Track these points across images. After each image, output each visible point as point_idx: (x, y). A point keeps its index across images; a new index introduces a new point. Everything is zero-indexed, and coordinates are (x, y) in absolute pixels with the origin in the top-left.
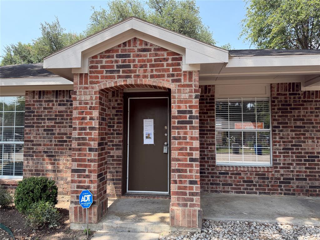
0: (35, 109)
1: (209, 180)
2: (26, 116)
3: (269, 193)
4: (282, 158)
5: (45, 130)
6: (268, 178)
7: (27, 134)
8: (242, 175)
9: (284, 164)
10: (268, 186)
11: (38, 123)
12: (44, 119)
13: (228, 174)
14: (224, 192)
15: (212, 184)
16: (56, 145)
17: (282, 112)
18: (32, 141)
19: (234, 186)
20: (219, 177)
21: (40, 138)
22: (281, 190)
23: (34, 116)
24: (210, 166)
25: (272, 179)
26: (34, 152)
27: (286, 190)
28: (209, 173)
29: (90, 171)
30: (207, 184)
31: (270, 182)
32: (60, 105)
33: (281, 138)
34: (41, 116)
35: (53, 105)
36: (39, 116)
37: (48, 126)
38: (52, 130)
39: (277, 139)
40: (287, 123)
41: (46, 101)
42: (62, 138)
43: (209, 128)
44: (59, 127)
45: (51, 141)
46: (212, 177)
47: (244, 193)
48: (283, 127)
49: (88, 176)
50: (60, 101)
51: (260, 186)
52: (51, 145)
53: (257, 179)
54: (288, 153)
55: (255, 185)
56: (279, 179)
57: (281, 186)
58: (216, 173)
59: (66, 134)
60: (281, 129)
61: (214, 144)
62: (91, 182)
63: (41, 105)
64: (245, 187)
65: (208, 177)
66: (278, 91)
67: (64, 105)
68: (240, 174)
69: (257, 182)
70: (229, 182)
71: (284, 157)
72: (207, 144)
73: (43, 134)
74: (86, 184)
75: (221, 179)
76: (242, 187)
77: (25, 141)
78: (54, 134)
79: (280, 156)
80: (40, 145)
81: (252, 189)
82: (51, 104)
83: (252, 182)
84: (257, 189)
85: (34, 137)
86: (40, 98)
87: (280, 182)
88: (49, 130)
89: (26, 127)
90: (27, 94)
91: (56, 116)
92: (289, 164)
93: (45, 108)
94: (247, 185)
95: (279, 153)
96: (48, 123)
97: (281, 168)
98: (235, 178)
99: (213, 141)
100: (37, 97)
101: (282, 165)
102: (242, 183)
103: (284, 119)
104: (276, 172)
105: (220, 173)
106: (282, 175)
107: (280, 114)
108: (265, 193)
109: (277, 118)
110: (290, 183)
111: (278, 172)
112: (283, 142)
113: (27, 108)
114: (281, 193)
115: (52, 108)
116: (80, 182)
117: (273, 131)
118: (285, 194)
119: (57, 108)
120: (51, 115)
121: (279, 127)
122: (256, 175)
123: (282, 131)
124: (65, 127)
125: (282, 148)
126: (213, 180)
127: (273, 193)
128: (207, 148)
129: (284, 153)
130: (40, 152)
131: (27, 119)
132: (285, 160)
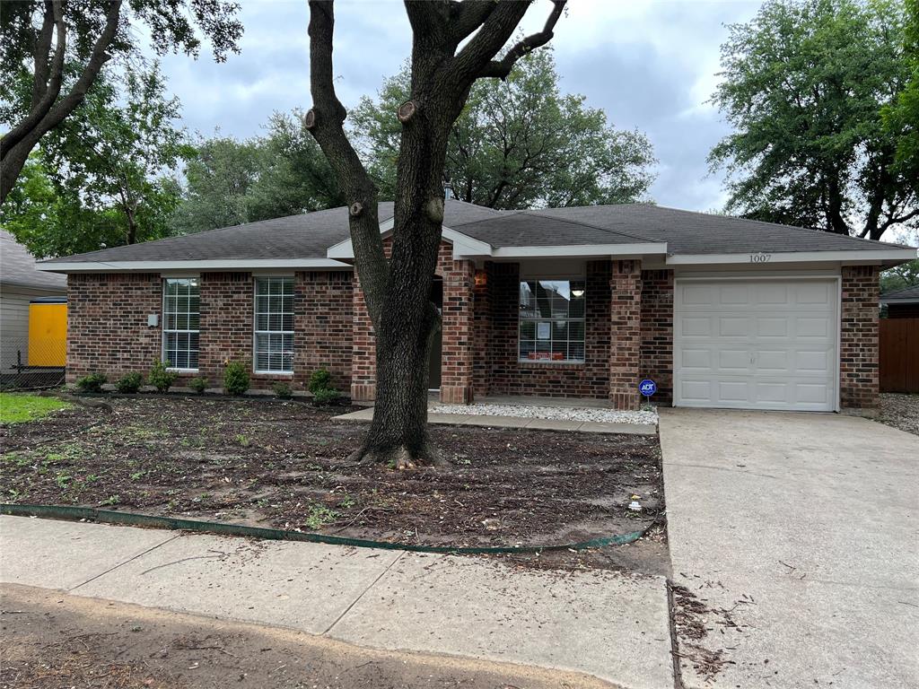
0: (306, 292)
1: (509, 381)
2: (296, 301)
3: (578, 397)
4: (596, 353)
5: (318, 318)
6: (578, 378)
7: (297, 321)
8: (548, 374)
9: (598, 361)
10: (578, 387)
11: (310, 309)
12: (317, 305)
13: (531, 372)
14: (526, 394)
15: (512, 385)
16: (330, 335)
17: (599, 298)
18: (303, 330)
19: (537, 387)
20: (521, 377)
21: (313, 326)
22: (593, 392)
23: (305, 301)
24: (509, 363)
25: (583, 378)
26: (306, 343)
27: (600, 392)
28: (508, 372)
29: (370, 354)
30: (507, 385)
31: (581, 382)
32: (334, 288)
33: (596, 329)
34: (314, 301)
35: (327, 288)
36: (311, 301)
37: (321, 313)
38: (326, 318)
39: (591, 331)
40: (603, 311)
41: (318, 284)
42: (338, 326)
43: (511, 317)
44: (334, 314)
45: (325, 330)
46: (513, 376)
47: (549, 395)
48: (599, 316)
49: (368, 358)
50: (335, 284)
51: (568, 387)
52: (324, 335)
53: (565, 379)
54: (603, 347)
55: (562, 386)
56: (592, 379)
57: (593, 388)
58: (517, 372)
59: (341, 322)
60: (596, 318)
61: (517, 337)
62: (371, 363)
63: (313, 288)
64: (551, 388)
65: (507, 376)
66: (595, 270)
67: (339, 288)
68: (545, 373)
69: (565, 383)
70: (533, 383)
71: (598, 352)
72: (508, 337)
73: (316, 322)
74: (366, 365)
75: (523, 379)
76: (547, 389)
77: (296, 330)
78: (328, 322)
79: (594, 352)
80: (313, 335)
81: (560, 391)
82: (324, 287)
83: (559, 382)
84: (565, 391)
85: (306, 326)
86: (311, 280)
87: (592, 383)
88: (322, 318)
89: (296, 313)
90: (296, 276)
91: (330, 301)
92: (603, 361)
93: (317, 292)
94: (553, 386)
95: (593, 347)
96: (321, 309)
97: (594, 365)
98: (540, 378)
99: (515, 333)
100: (308, 279)
101: (595, 362)
102: (547, 384)
103: (600, 306)
104: (588, 370)
105: (522, 372)
106: (595, 374)
107: (596, 300)
108: (574, 396)
109: (592, 304)
110: (604, 384)
111: (591, 370)
112: (598, 334)
113: (297, 292)
114: (593, 396)
115: (325, 292)
116: (361, 363)
117: (587, 320)
118: (598, 397)
119: (332, 292)
120: (324, 301)
121: (594, 316)
122: (565, 374)
123: (597, 320)
124: (341, 314)
125: (596, 341)
126: (514, 381)
127: (583, 396)
128: (508, 341)
129: (599, 347)
130: (313, 343)
131: (297, 305)
132: (599, 356)
